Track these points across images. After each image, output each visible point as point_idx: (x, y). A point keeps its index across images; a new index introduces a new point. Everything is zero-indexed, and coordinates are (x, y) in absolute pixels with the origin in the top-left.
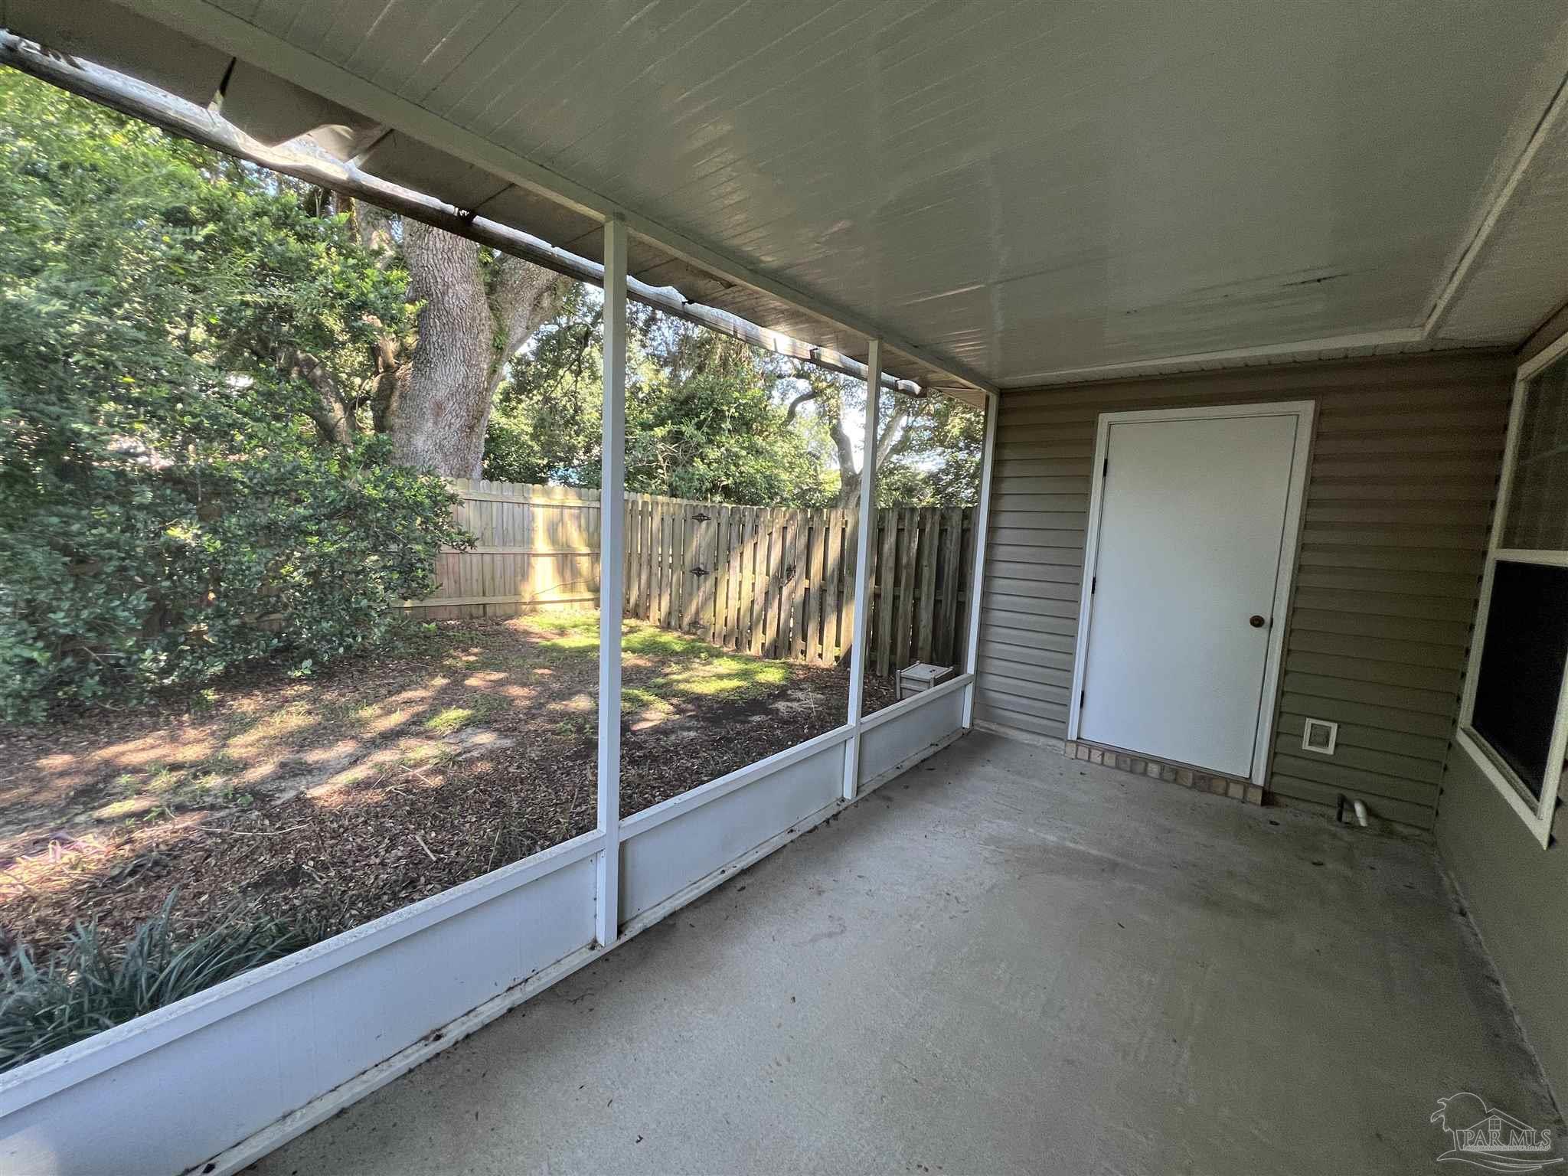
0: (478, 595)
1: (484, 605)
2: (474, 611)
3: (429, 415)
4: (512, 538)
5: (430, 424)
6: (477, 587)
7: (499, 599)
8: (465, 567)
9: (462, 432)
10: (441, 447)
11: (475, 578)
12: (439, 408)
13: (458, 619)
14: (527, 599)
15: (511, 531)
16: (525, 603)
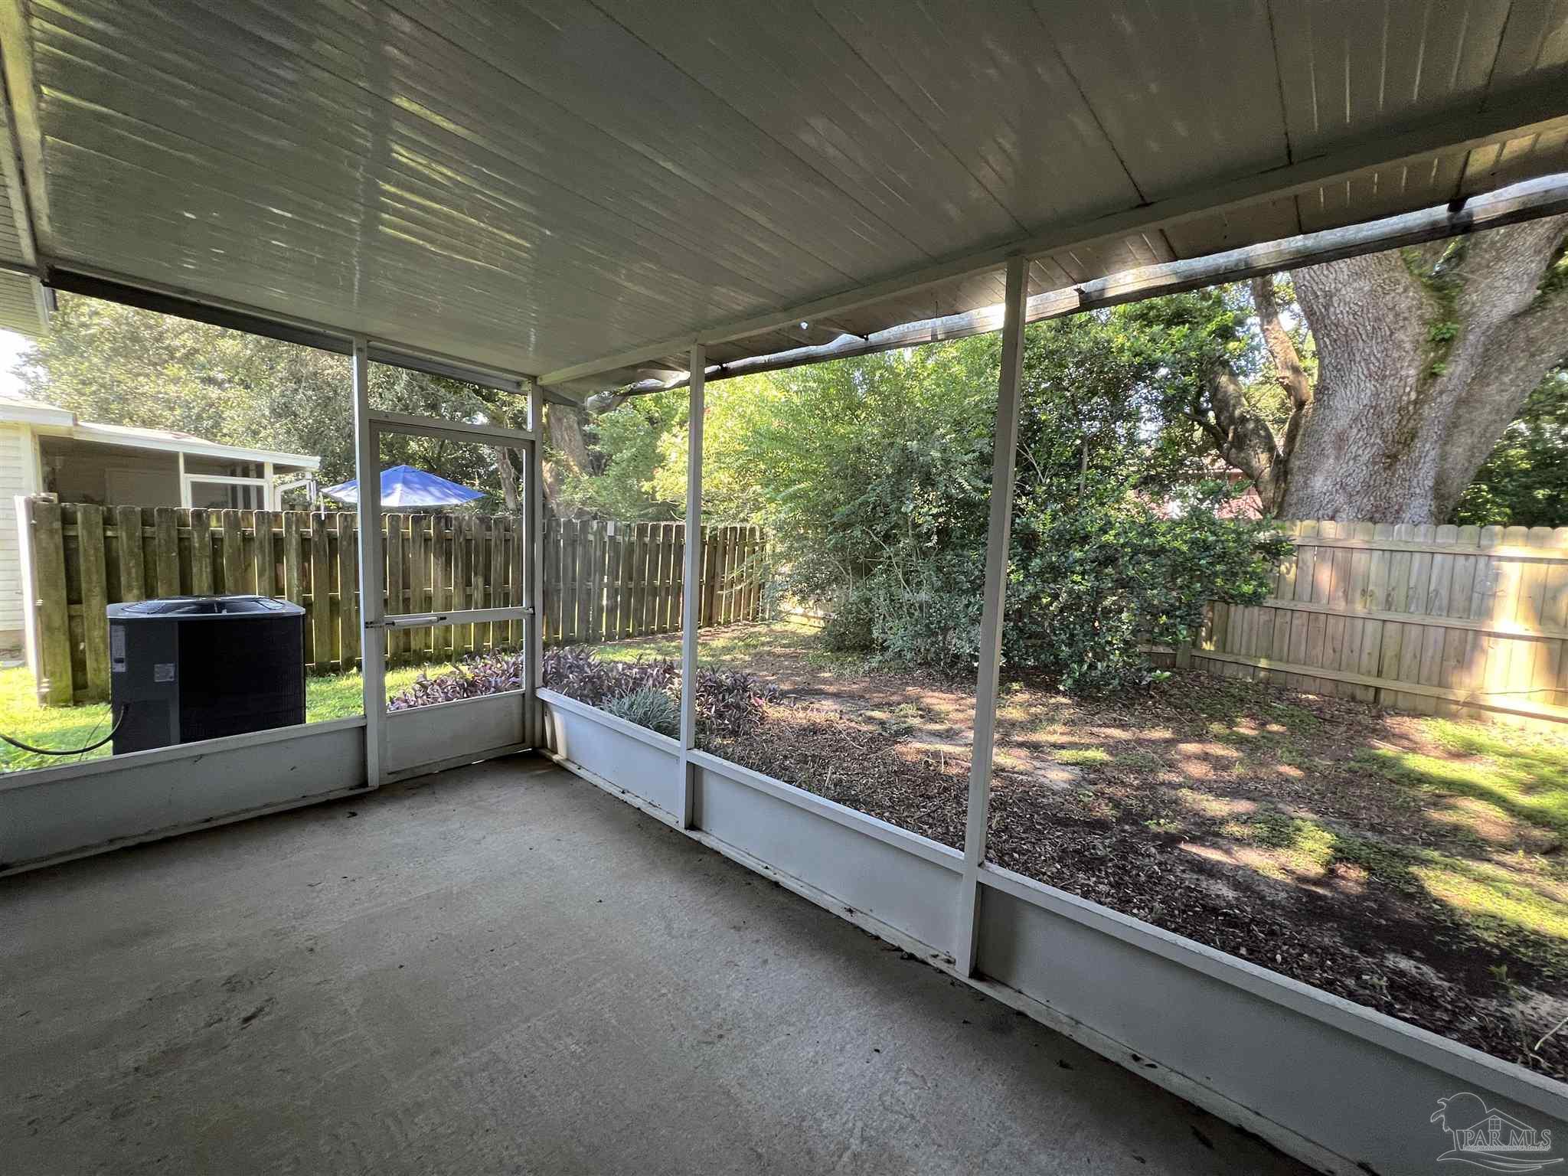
0: (1369, 673)
1: (1378, 690)
2: (1360, 694)
3: (1330, 451)
4: (1445, 602)
5: (1331, 461)
6: (1368, 662)
7: (1404, 686)
8: (1352, 636)
9: (1375, 463)
10: (1343, 486)
11: (1367, 650)
12: (1341, 439)
13: (1317, 695)
14: (1461, 694)
15: (1444, 593)
16: (1457, 703)
